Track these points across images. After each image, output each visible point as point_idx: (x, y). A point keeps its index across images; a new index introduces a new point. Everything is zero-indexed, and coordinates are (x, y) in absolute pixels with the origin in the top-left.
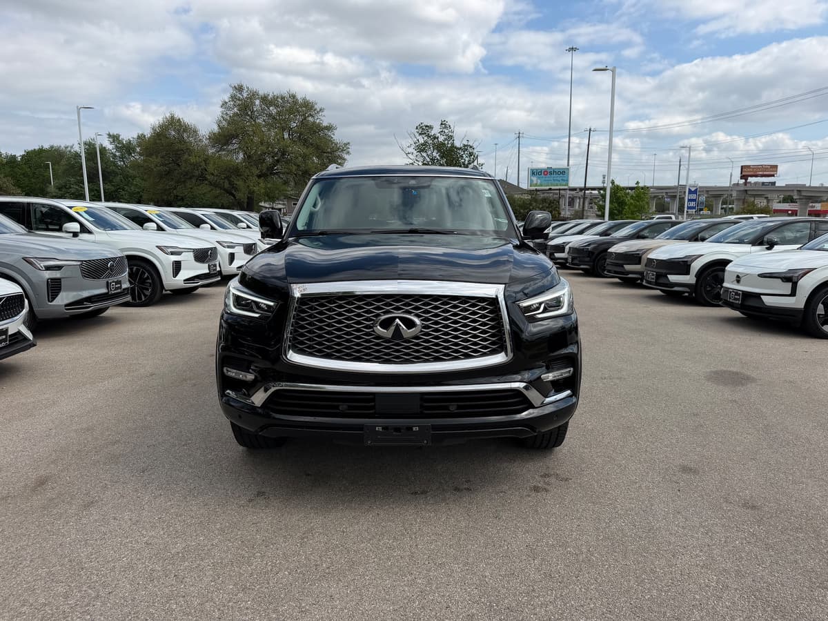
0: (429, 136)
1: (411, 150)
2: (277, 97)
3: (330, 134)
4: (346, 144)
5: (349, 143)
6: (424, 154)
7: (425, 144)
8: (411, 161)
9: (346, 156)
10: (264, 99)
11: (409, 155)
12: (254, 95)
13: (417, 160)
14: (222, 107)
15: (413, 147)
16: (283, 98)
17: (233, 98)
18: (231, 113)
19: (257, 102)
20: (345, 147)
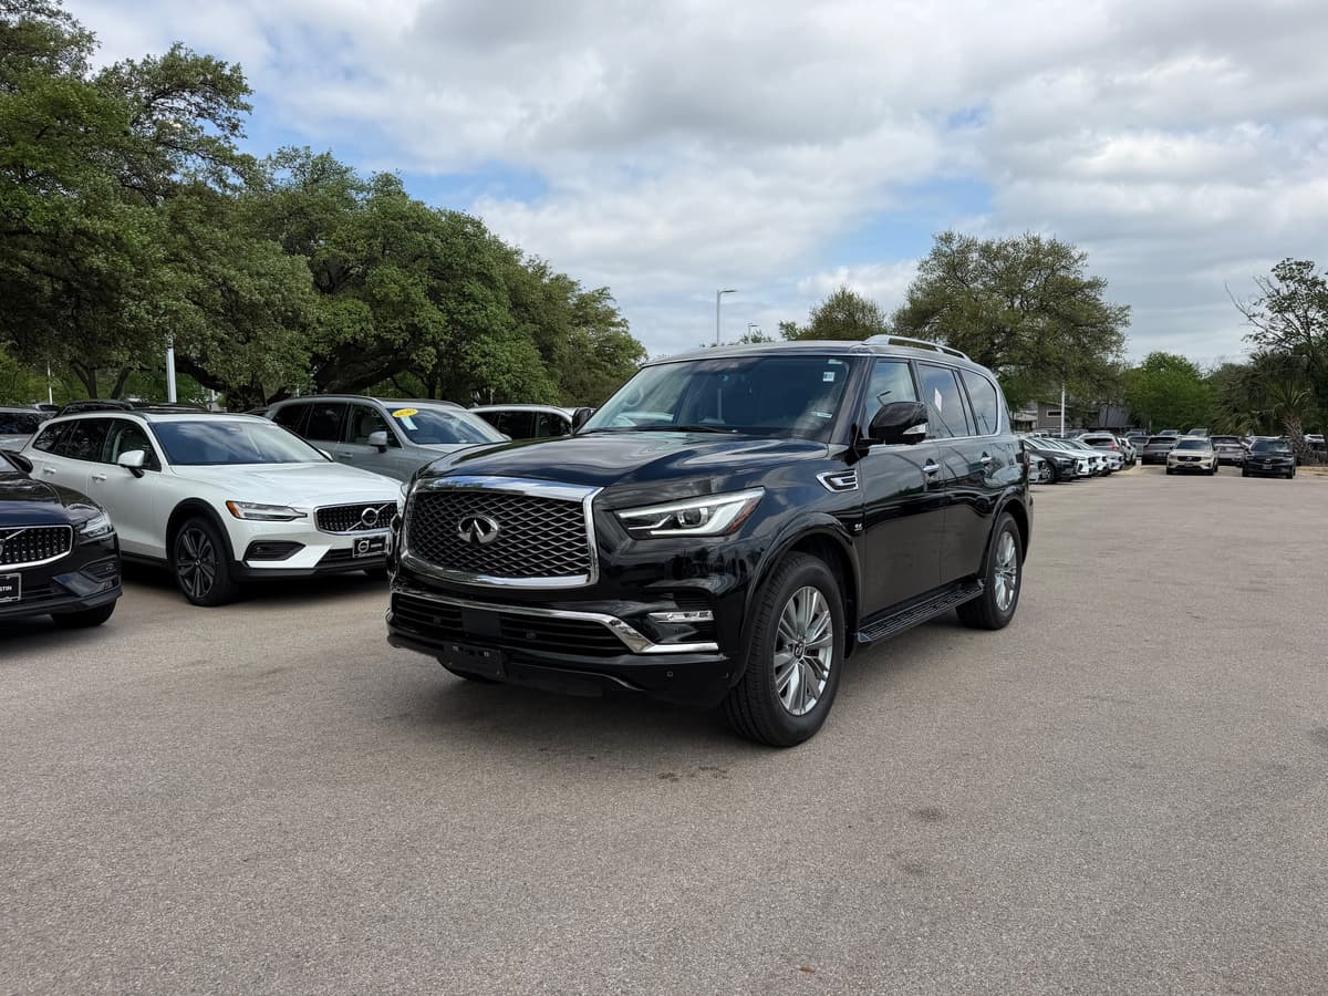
0: (1302, 281)
1: (1263, 309)
2: (1007, 245)
3: (1093, 294)
4: (1122, 310)
5: (1128, 307)
6: (1291, 316)
7: (1293, 296)
8: (1259, 330)
9: (1121, 329)
10: (986, 250)
11: (1256, 319)
12: (968, 246)
13: (1273, 328)
14: (919, 269)
15: (1264, 304)
16: (1015, 245)
17: (937, 254)
18: (932, 277)
19: (975, 256)
20: (1122, 315)
